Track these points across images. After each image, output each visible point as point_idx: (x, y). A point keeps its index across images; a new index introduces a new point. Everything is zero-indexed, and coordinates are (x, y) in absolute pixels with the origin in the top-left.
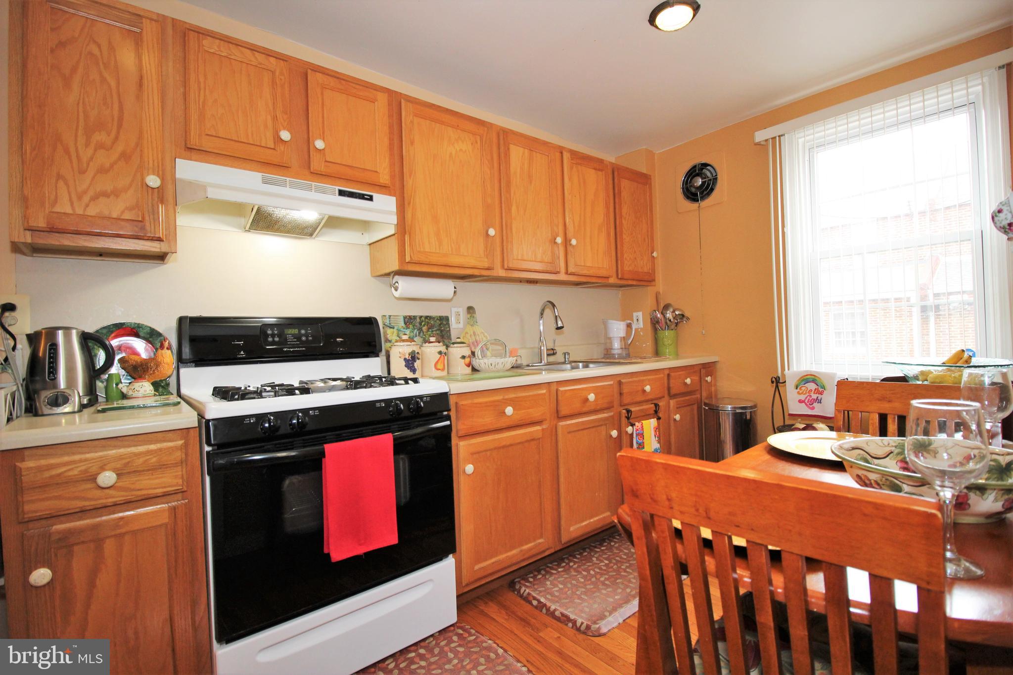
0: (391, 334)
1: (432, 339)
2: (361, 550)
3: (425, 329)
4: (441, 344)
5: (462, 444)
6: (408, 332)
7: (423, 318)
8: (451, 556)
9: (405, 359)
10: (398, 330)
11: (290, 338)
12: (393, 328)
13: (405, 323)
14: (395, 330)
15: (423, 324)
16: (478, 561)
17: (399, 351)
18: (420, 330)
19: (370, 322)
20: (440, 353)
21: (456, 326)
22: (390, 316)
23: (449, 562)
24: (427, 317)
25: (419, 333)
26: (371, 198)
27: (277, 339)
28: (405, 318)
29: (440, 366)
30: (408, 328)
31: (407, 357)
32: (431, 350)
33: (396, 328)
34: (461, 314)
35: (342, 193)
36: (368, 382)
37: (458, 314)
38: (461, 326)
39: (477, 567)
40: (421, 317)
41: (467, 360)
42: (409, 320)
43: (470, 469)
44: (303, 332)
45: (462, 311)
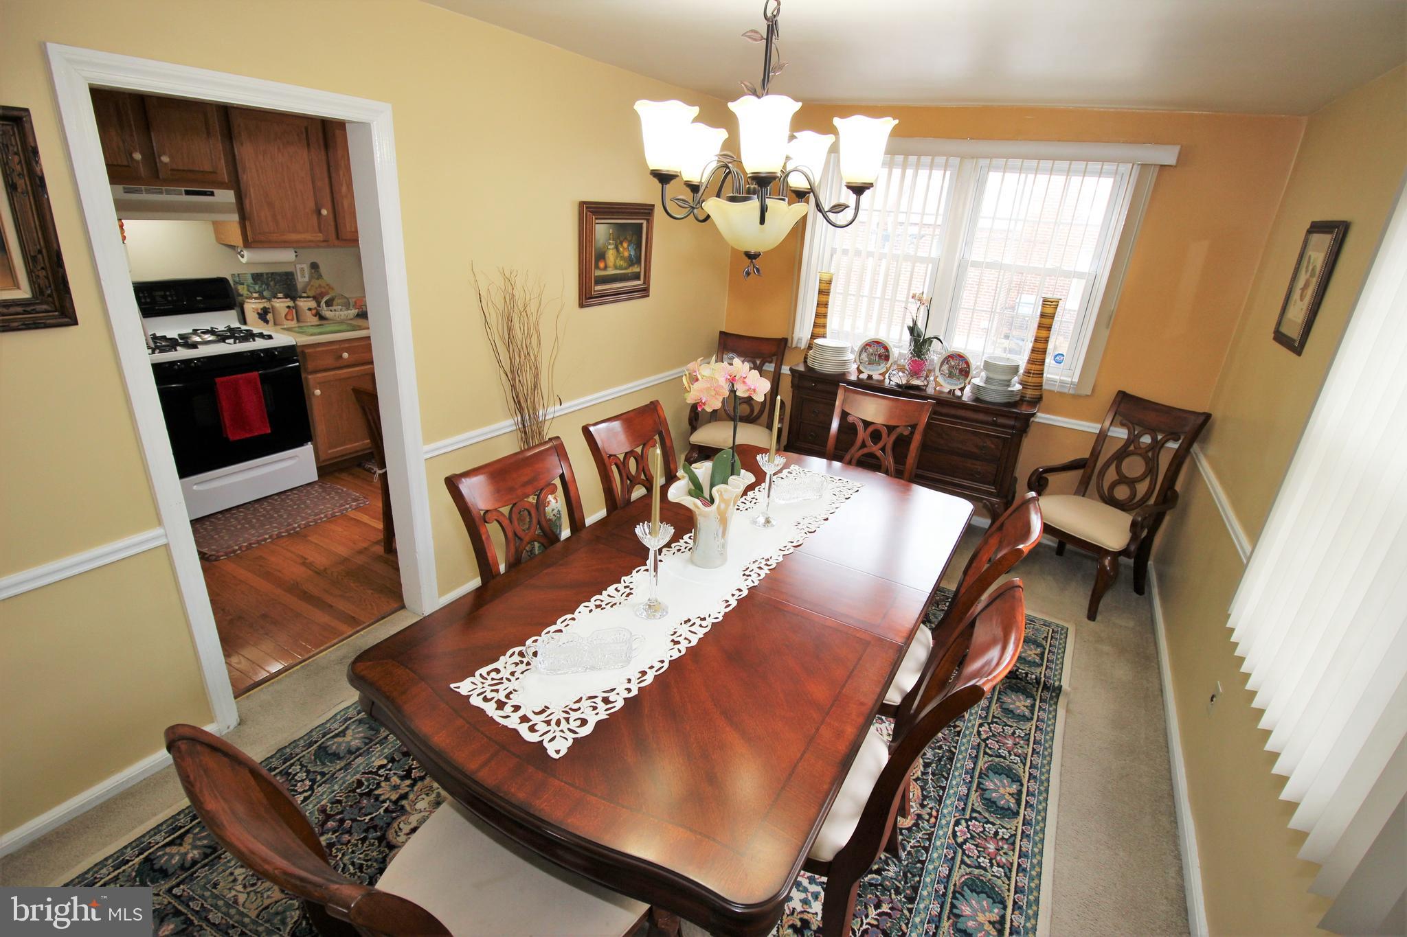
0: (242, 290)
1: (280, 295)
2: (248, 436)
3: (272, 283)
4: (289, 299)
5: (310, 377)
6: (257, 288)
7: (270, 275)
8: (310, 443)
9: (258, 313)
10: (248, 286)
11: (159, 299)
12: (243, 284)
13: (254, 279)
14: (245, 286)
15: (270, 279)
16: (330, 449)
17: (252, 307)
18: (268, 285)
19: (220, 282)
20: (288, 307)
21: (302, 279)
22: (239, 274)
23: (309, 447)
24: (272, 274)
25: (268, 288)
26: (212, 194)
27: (148, 300)
28: (253, 275)
29: (289, 317)
30: (256, 284)
31: (259, 311)
32: (281, 304)
33: (245, 284)
34: (306, 270)
35: (188, 193)
36: (232, 334)
37: (302, 270)
38: (307, 279)
39: (330, 452)
40: (267, 274)
41: (314, 312)
42: (257, 277)
43: (318, 392)
44: (168, 293)
45: (306, 267)
